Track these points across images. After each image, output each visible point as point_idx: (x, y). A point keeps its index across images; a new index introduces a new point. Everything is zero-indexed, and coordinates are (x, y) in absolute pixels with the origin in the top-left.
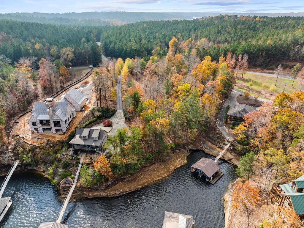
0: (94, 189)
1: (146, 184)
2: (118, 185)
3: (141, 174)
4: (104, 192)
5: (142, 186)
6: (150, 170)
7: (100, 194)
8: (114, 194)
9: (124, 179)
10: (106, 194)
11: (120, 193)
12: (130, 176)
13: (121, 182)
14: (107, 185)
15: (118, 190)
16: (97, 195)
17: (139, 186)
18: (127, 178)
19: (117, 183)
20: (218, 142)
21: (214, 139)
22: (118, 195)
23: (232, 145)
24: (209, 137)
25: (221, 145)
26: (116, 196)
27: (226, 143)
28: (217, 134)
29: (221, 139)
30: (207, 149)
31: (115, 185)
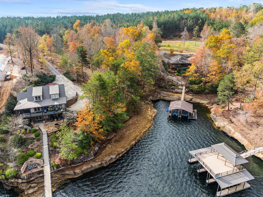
2: (107, 148)
3: (125, 130)
4: (95, 161)
5: (135, 141)
6: (132, 124)
7: (92, 167)
8: (109, 161)
9: (110, 140)
10: (100, 163)
11: (117, 156)
14: (95, 152)
15: (111, 154)
18: (113, 138)
19: (105, 147)
20: (173, 89)
21: (167, 87)
22: (114, 160)
23: (186, 87)
24: (162, 87)
25: (176, 90)
26: (112, 162)
27: (180, 87)
28: (167, 82)
29: (174, 85)
30: (165, 96)
31: (104, 150)
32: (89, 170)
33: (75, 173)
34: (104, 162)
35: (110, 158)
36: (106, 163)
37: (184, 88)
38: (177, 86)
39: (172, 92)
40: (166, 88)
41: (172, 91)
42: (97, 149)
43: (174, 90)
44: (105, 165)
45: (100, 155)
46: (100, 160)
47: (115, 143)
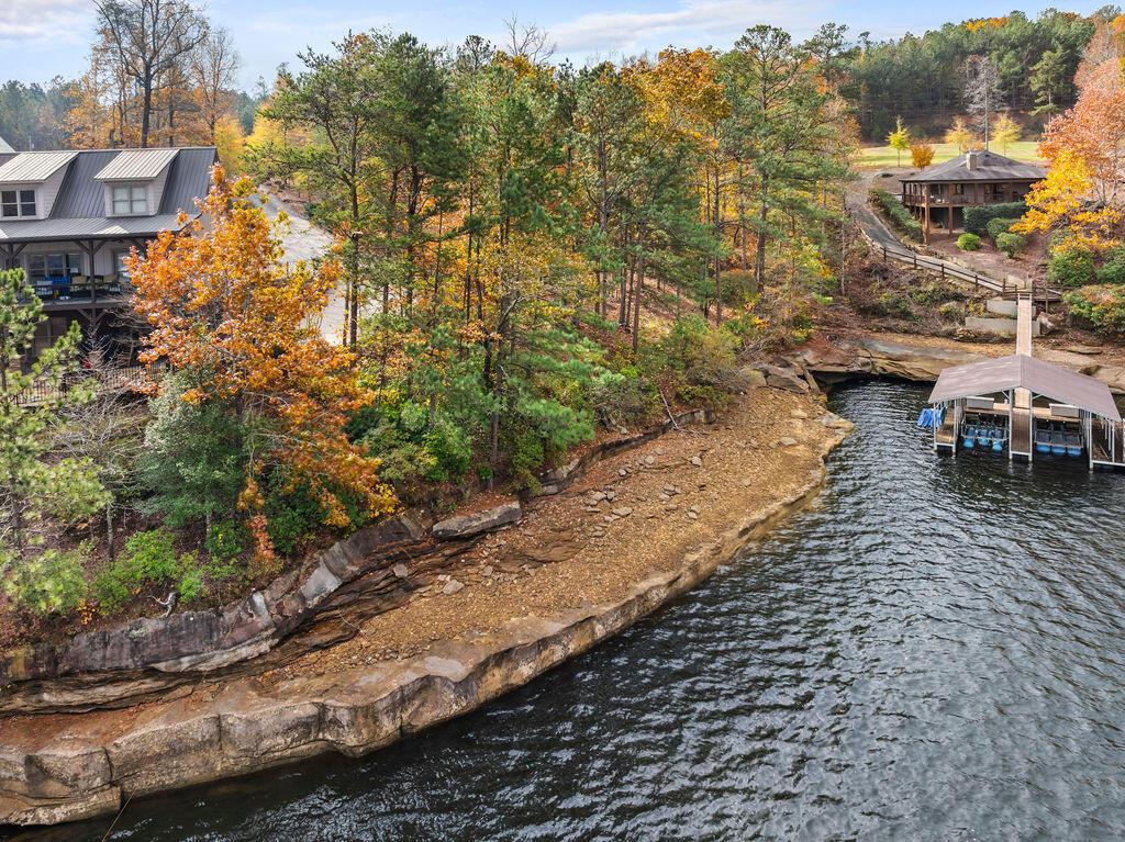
0: (119, 676)
1: (692, 557)
2: (420, 604)
3: (599, 495)
4: (266, 690)
5: (670, 575)
6: (661, 468)
7: (221, 732)
8: (402, 700)
9: (467, 541)
10: (305, 709)
11: (482, 669)
12: (511, 512)
13: (445, 567)
14: (292, 606)
15: (440, 644)
16: (177, 749)
17: (645, 577)
18: (493, 529)
19: (408, 587)
20: (948, 316)
21: (914, 310)
22: (450, 705)
23: (1040, 306)
24: (877, 311)
25: (974, 324)
26: (429, 716)
27: (997, 305)
28: (911, 283)
29: (958, 298)
30: (905, 358)
31: (386, 606)
32: (190, 771)
33: (37, 770)
34: (340, 706)
35: (409, 677)
36: (368, 713)
37: (1025, 308)
38: (977, 300)
39: (950, 335)
40: (906, 315)
41: (944, 328)
42: (321, 589)
43: (962, 323)
44: (351, 740)
45: (338, 641)
46: (319, 683)
47: (497, 569)
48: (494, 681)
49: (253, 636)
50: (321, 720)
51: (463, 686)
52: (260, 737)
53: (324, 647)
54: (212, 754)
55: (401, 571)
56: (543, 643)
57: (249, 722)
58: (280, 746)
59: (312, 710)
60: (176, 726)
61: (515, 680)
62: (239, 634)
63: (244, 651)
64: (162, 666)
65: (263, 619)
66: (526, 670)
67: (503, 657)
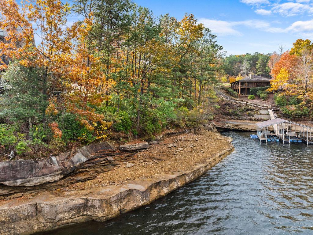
1: (209, 161)
2: (118, 170)
3: (171, 145)
4: (58, 195)
5: (204, 165)
7: (37, 211)
8: (121, 198)
9: (132, 152)
10: (79, 201)
11: (150, 188)
12: (146, 145)
13: (125, 160)
14: (68, 164)
15: (131, 181)
16: (14, 219)
17: (196, 165)
18: (140, 150)
19: (113, 164)
20: (249, 115)
21: (239, 113)
23: (275, 111)
24: (228, 114)
25: (256, 116)
26: (131, 205)
27: (262, 112)
28: (237, 107)
29: (252, 110)
30: (239, 125)
31: (105, 170)
32: (20, 230)
34: (95, 200)
35: (123, 189)
36: (108, 202)
37: (271, 112)
38: (257, 110)
39: (250, 120)
40: (237, 115)
41: (248, 118)
42: (79, 160)
43: (253, 116)
44: (100, 214)
45: (89, 179)
46: (82, 192)
47: (145, 161)
48: (155, 194)
49: (52, 173)
50: (85, 206)
51: (144, 193)
52: (57, 213)
53: (83, 181)
54: (32, 222)
55: (110, 158)
56: (171, 181)
57: (52, 206)
58: (67, 218)
59: (82, 202)
60: (13, 208)
61: (162, 194)
62: (45, 171)
63: (48, 179)
64: (7, 183)
65: (56, 167)
66: (165, 191)
67: (158, 184)
